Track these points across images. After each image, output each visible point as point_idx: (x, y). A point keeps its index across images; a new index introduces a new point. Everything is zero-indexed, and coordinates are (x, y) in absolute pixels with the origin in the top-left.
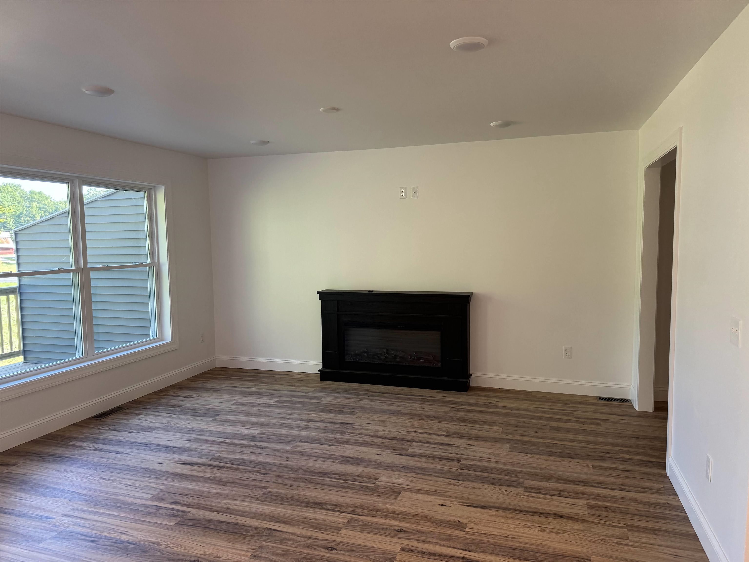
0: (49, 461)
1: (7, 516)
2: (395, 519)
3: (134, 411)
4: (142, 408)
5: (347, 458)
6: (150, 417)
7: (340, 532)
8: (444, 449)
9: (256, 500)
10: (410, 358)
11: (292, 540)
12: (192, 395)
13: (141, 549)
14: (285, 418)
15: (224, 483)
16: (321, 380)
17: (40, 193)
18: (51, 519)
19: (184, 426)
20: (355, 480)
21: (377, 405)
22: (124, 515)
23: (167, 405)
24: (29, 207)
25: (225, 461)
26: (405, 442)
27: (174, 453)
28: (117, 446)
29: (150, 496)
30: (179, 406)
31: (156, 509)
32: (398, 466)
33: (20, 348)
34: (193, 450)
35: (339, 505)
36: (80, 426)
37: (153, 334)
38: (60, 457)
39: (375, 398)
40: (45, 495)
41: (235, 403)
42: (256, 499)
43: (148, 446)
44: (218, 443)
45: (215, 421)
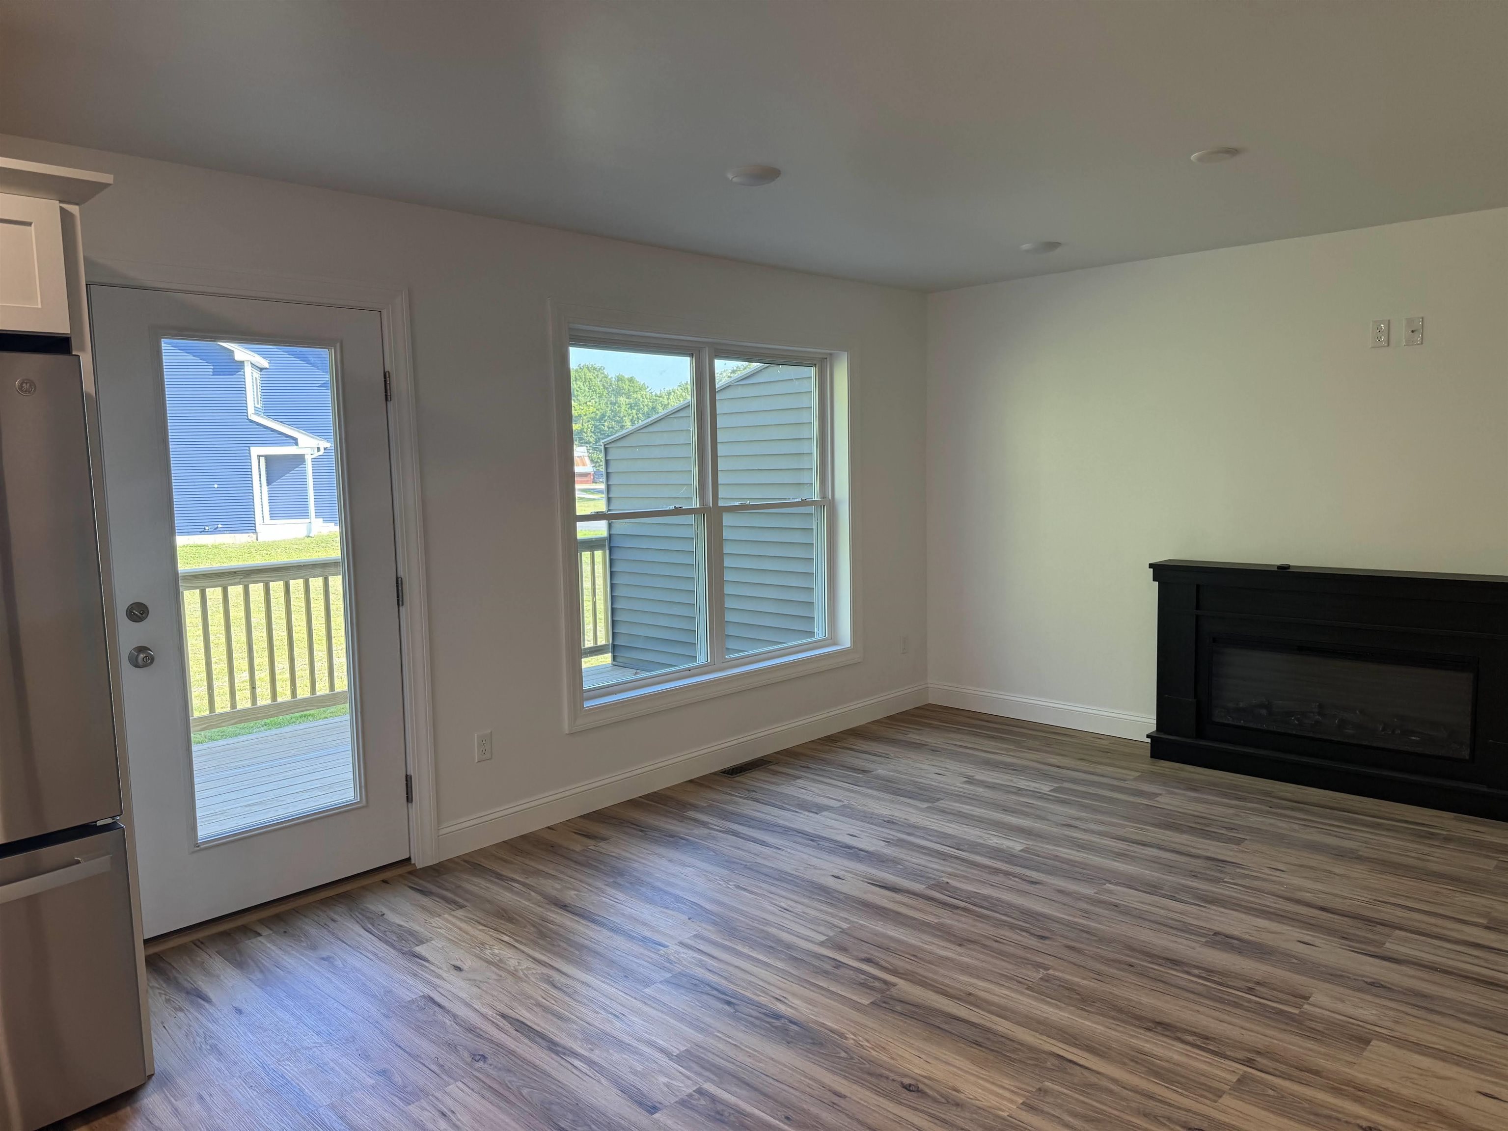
0: (655, 841)
1: (596, 928)
2: (1358, 1100)
3: (787, 770)
4: (801, 766)
5: (1227, 937)
6: (816, 785)
7: (1220, 1101)
8: (1486, 960)
9: (1027, 989)
10: (1383, 730)
11: (1111, 1092)
12: (888, 752)
13: (812, 1039)
14: (1076, 827)
15: (962, 941)
16: (1152, 756)
17: (631, 380)
18: (662, 946)
19: (876, 811)
20: (1250, 990)
21: (1295, 831)
22: (780, 965)
23: (843, 766)
24: (615, 404)
25: (959, 895)
26: (1375, 926)
27: (860, 861)
28: (762, 832)
29: (823, 938)
30: (864, 772)
31: (835, 966)
32: (1360, 978)
33: (608, 640)
34: (895, 861)
35: (1215, 1038)
36: (701, 785)
37: (820, 632)
38: (672, 836)
39: (1283, 812)
40: (651, 902)
41: (970, 781)
42: (1026, 987)
43: (813, 839)
44: (944, 856)
45: (934, 812)
